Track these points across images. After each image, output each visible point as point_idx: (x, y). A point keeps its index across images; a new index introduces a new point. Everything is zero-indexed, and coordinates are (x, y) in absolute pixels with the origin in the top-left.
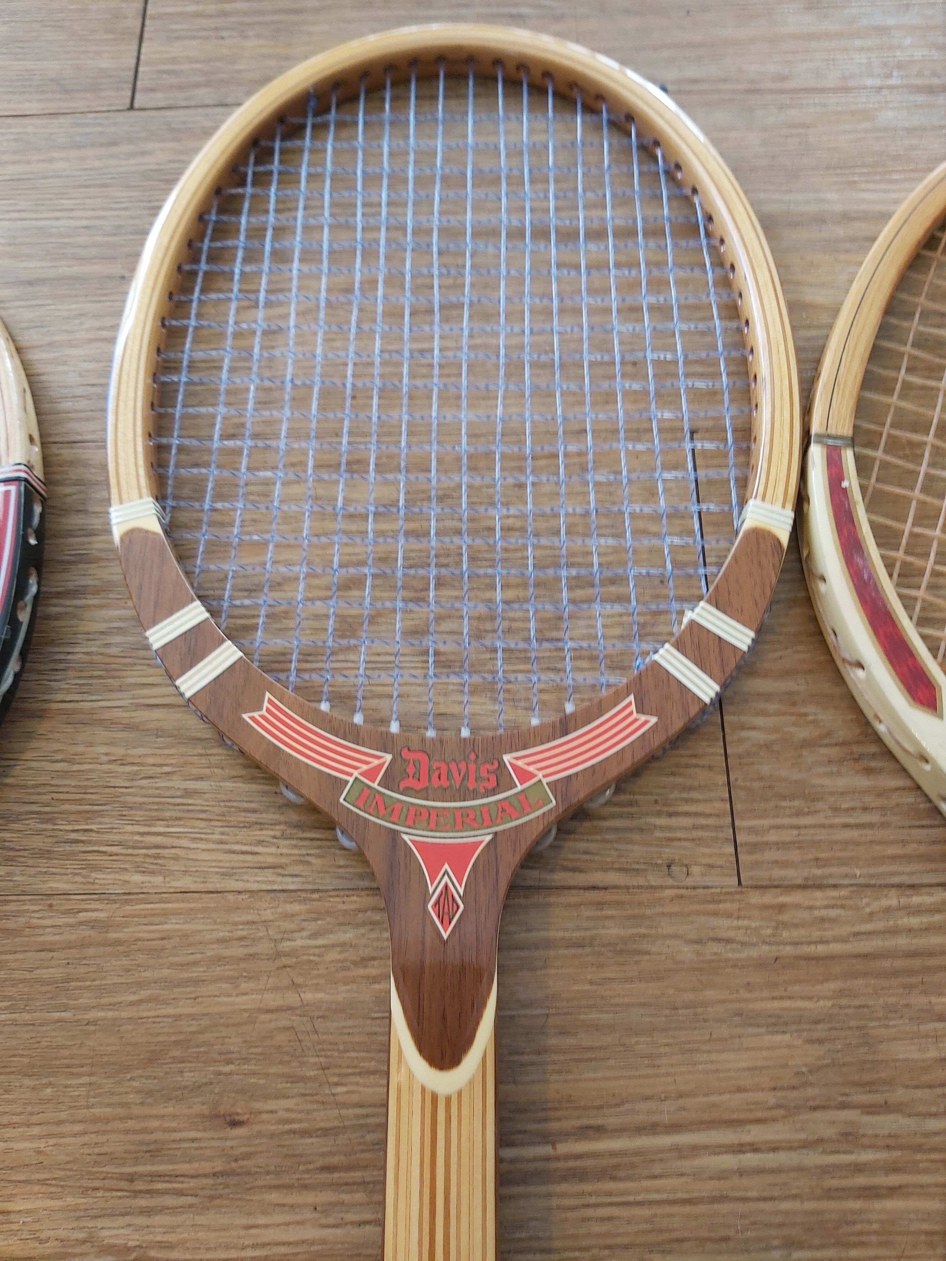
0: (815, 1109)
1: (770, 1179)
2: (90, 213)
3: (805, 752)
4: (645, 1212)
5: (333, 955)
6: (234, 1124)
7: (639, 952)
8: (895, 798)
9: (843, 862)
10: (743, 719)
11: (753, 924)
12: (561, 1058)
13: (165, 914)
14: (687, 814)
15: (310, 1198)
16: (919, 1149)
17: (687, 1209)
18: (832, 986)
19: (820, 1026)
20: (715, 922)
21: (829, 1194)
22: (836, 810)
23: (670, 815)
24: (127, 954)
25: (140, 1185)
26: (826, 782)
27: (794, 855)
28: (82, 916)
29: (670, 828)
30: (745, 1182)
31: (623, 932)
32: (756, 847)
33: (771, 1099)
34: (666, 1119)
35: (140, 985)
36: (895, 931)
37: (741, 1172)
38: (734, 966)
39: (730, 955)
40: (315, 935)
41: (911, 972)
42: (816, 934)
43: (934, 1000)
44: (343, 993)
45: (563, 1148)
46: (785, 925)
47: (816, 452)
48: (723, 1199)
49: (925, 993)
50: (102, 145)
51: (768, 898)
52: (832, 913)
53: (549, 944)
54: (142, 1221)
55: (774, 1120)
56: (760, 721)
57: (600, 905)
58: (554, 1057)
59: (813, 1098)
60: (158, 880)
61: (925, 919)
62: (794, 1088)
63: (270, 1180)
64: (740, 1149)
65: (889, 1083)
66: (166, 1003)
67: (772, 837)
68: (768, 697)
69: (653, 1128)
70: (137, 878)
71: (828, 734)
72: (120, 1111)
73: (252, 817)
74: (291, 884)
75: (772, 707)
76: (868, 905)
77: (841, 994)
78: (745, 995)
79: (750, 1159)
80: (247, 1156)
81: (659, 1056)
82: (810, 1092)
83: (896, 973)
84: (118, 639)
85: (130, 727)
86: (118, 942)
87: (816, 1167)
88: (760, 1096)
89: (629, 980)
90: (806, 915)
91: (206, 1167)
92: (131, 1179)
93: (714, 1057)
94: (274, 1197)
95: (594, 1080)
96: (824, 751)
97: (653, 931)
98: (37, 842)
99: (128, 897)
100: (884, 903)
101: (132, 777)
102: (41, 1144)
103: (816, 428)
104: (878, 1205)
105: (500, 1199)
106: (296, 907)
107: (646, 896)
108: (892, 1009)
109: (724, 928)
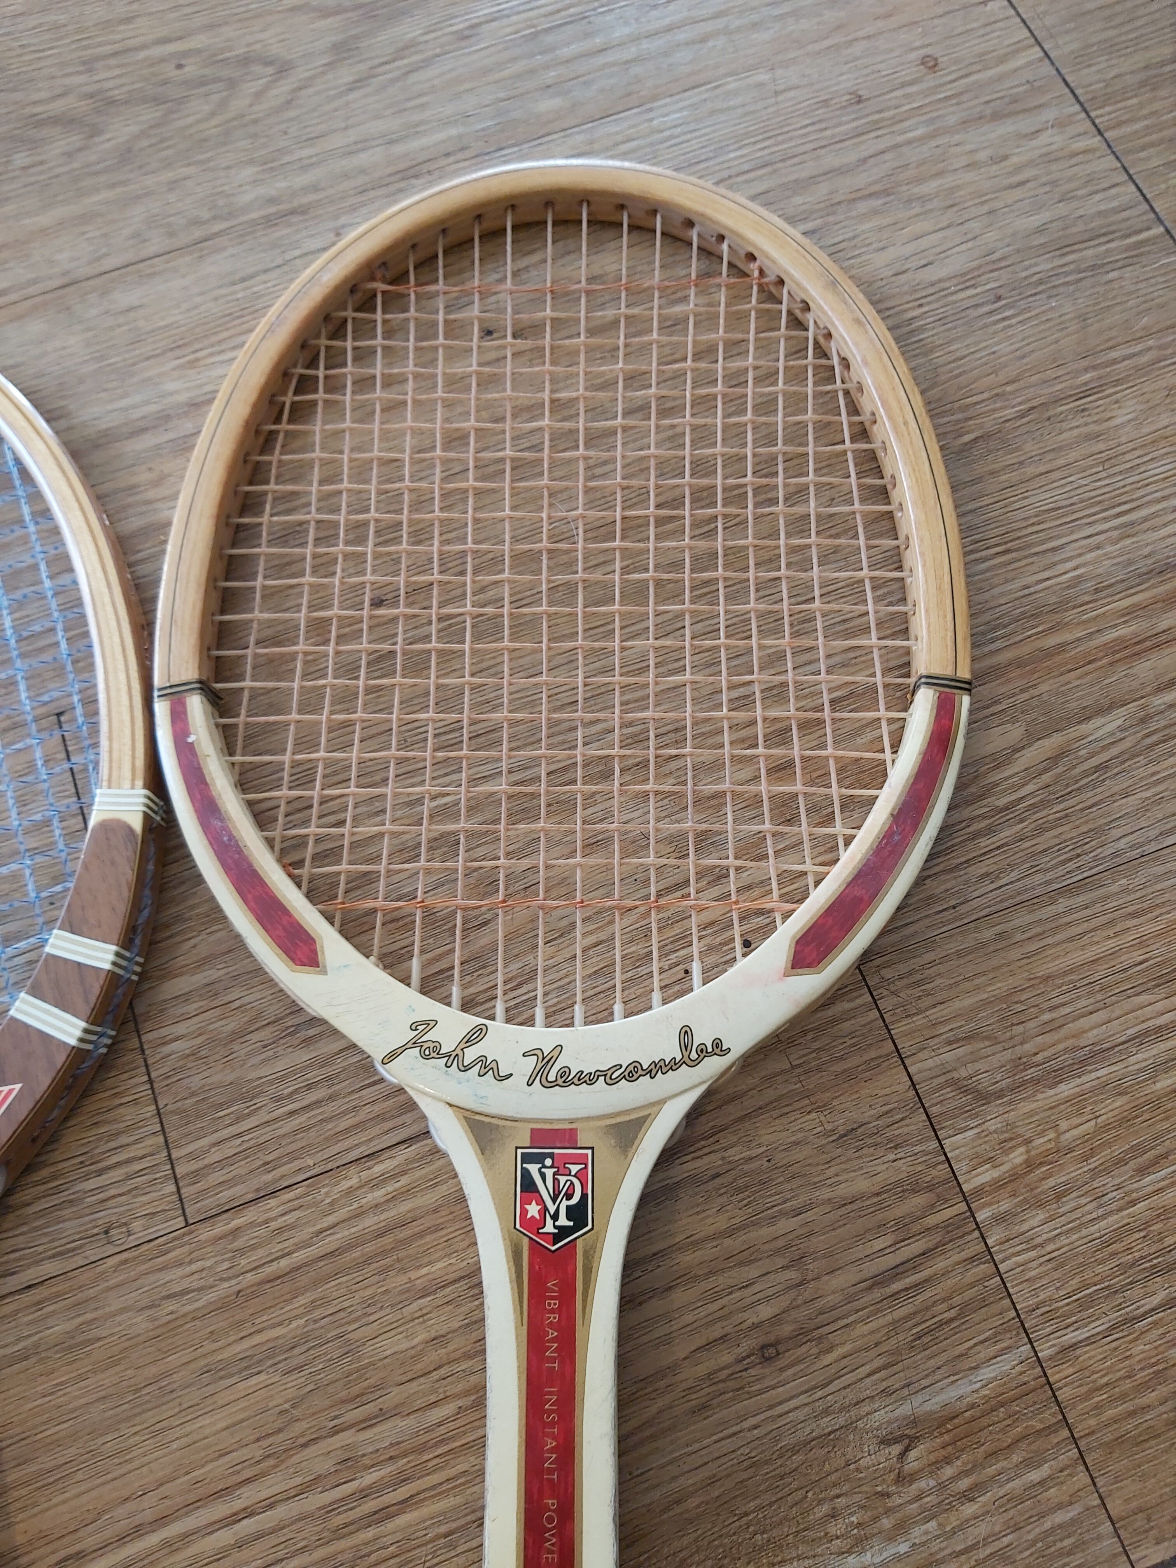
0: (305, 1445)
1: (273, 1540)
3: (236, 1047)
7: (91, 1342)
9: (293, 1156)
10: (163, 1032)
11: (208, 1264)
12: (23, 1492)
14: (118, 1164)
16: (423, 1448)
18: (302, 1300)
19: (296, 1351)
20: (164, 1276)
22: (279, 1099)
23: (100, 1173)
26: (265, 1071)
27: (241, 1168)
29: (101, 1189)
31: (68, 1326)
32: (198, 1175)
33: (257, 1452)
34: (149, 1516)
36: (359, 1215)
37: (240, 1545)
38: (194, 1319)
39: (188, 1308)
41: (384, 1253)
42: (276, 1248)
43: (413, 1275)
46: (241, 1252)
47: (161, 708)
49: (403, 1270)
51: (220, 1227)
52: (290, 1218)
55: (263, 1474)
56: (181, 1029)
57: (39, 1304)
58: (15, 1494)
59: (302, 1435)
62: (280, 1431)
64: (234, 1519)
67: (215, 1156)
68: (186, 997)
69: (137, 1532)
71: (259, 1015)
75: (192, 1008)
76: (327, 1193)
77: (313, 1305)
78: (209, 1346)
79: (248, 1526)
81: (129, 1449)
82: (297, 1428)
83: (367, 1261)
87: (320, 1508)
88: (244, 1454)
89: (82, 1378)
90: (262, 1232)
93: (188, 1428)
95: (64, 1502)
96: (255, 1037)
97: (100, 1312)
100: (345, 1185)
103: (157, 681)
104: (391, 1525)
107: (85, 1277)
108: (370, 1303)
109: (176, 1280)
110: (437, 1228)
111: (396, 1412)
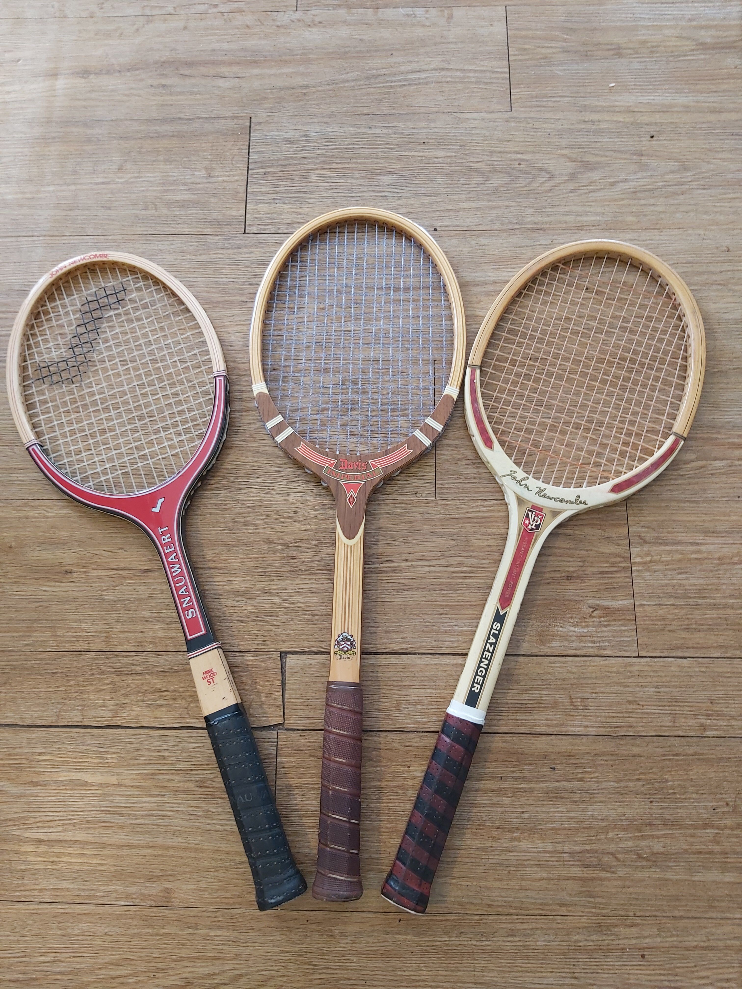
0: (451, 557)
1: (437, 574)
2: (234, 276)
3: (459, 462)
4: (404, 581)
5: (320, 516)
6: (293, 559)
7: (406, 516)
8: (484, 475)
9: (466, 493)
10: (440, 452)
11: (439, 509)
13: (272, 505)
14: (423, 479)
15: (314, 577)
16: (479, 567)
17: (414, 581)
18: (459, 526)
19: (454, 536)
20: (427, 508)
21: (453, 578)
22: (466, 478)
23: (418, 479)
24: (261, 515)
25: (267, 574)
26: (464, 470)
27: (452, 491)
28: (248, 505)
29: (417, 483)
30: (430, 574)
31: (401, 511)
32: (441, 489)
33: (439, 554)
34: (410, 558)
35: (265, 523)
36: (479, 512)
37: (429, 572)
38: (432, 520)
39: (431, 517)
40: (314, 511)
41: (482, 522)
42: (456, 512)
43: (488, 530)
44: (322, 526)
45: (382, 565)
46: (448, 509)
47: (468, 370)
48: (424, 578)
50: (235, 248)
51: (443, 502)
52: (461, 506)
53: (380, 514)
54: (268, 583)
55: (439, 559)
56: (446, 453)
57: (396, 504)
59: (451, 554)
60: (269, 495)
61: (488, 508)
62: (446, 551)
63: (303, 573)
64: (430, 566)
65: (472, 551)
66: (273, 528)
67: (446, 486)
68: (449, 446)
69: (407, 561)
70: (263, 495)
71: (466, 457)
72: (262, 556)
73: (296, 479)
74: (307, 497)
75: (450, 449)
76: (472, 504)
77: (461, 528)
78: (434, 528)
79: (432, 569)
80: (297, 567)
81: (409, 543)
82: (450, 552)
83: (478, 523)
84: (253, 426)
85: (258, 452)
86: (259, 512)
87: (450, 571)
88: (436, 553)
89: (402, 524)
90: (454, 507)
91: (285, 569)
92: (265, 572)
93: (424, 543)
94: (304, 577)
95: (390, 548)
96: (464, 461)
97: (410, 511)
98: (233, 485)
99: (260, 500)
100: (477, 504)
101: (260, 467)
102: (239, 564)
103: (469, 362)
104: (466, 581)
105: (364, 578)
106: (309, 504)
107: (409, 502)
108: (475, 532)
109: (430, 510)
110: (496, 522)
111: (474, 557)
